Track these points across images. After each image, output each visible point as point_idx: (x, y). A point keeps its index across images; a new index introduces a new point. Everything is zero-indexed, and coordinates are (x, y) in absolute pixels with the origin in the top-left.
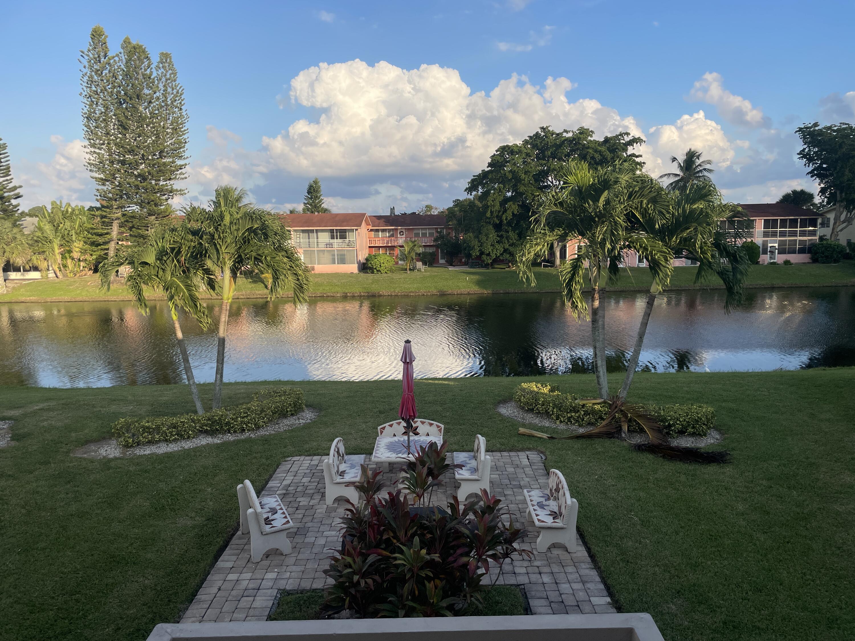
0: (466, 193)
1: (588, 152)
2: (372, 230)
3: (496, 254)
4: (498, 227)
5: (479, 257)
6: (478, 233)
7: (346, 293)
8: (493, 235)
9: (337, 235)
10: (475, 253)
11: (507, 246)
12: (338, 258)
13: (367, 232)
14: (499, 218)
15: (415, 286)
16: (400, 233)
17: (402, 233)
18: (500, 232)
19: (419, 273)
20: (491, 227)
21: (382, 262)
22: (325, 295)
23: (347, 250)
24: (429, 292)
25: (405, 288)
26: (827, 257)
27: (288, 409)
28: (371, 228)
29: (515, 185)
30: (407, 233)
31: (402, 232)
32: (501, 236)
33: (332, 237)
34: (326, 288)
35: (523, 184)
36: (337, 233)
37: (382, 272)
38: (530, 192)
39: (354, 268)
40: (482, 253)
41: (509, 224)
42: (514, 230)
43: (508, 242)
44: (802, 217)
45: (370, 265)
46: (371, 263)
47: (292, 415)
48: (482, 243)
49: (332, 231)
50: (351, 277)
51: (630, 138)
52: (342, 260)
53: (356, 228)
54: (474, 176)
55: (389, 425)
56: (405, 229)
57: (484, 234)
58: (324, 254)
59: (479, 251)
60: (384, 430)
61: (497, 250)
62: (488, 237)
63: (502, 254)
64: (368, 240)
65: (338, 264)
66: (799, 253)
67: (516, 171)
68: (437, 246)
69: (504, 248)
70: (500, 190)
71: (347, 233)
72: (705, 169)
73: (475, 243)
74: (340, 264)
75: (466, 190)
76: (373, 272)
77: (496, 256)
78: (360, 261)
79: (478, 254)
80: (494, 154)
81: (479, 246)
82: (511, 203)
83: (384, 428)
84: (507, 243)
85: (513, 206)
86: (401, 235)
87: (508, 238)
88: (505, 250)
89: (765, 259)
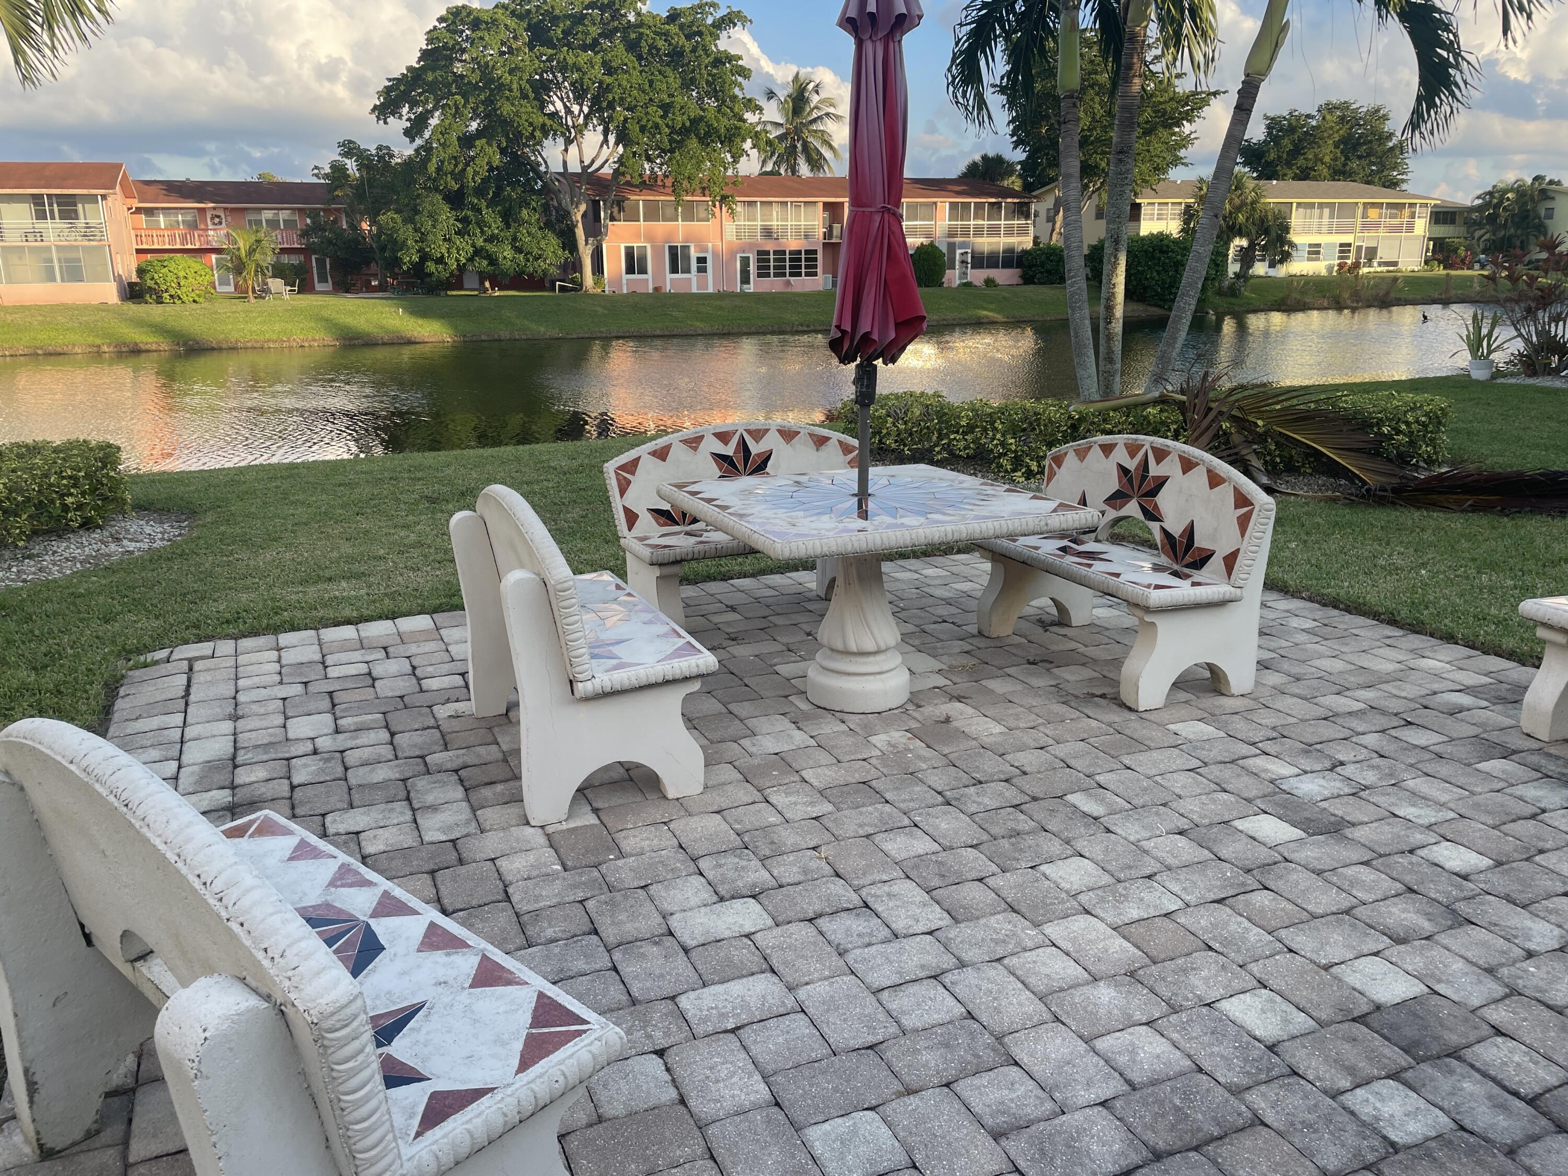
0: (374, 117)
1: (642, 34)
2: (139, 210)
3: (457, 260)
4: (455, 200)
5: (418, 269)
6: (412, 213)
7: (99, 346)
8: (447, 217)
9: (52, 211)
10: (410, 257)
11: (480, 242)
12: (61, 267)
13: (127, 214)
14: (459, 176)
15: (277, 327)
16: (212, 219)
17: (217, 220)
18: (462, 210)
19: (278, 302)
20: (440, 197)
21: (182, 274)
22: (40, 352)
23: (83, 247)
24: (314, 340)
25: (251, 332)
26: (1049, 272)
27: (70, 500)
28: (136, 204)
29: (489, 101)
30: (229, 219)
31: (218, 217)
32: (465, 221)
33: (41, 215)
34: (39, 336)
35: (508, 99)
36: (51, 205)
37: (185, 298)
38: (524, 117)
39: (109, 293)
40: (425, 257)
41: (480, 191)
42: (491, 204)
43: (482, 232)
44: (1009, 200)
45: (150, 283)
46: (152, 279)
47: (87, 525)
48: (423, 234)
49: (37, 200)
50: (104, 311)
51: (719, 14)
52: (73, 273)
53: (103, 192)
54: (389, 80)
55: (654, 454)
56: (225, 209)
57: (425, 213)
58: (20, 258)
59: (418, 251)
60: (633, 473)
61: (458, 250)
62: (436, 221)
63: (471, 260)
64: (133, 233)
65: (63, 280)
66: (1003, 267)
67: (491, 64)
68: (306, 251)
69: (473, 246)
70: (457, 108)
71: (80, 206)
72: (827, 114)
73: (406, 233)
74: (69, 281)
75: (373, 110)
76: (159, 301)
77: (458, 265)
78: (120, 276)
79: (415, 258)
80: (435, 27)
81: (416, 241)
82: (484, 141)
83: (632, 467)
84: (479, 235)
85: (489, 150)
86: (214, 224)
87: (481, 224)
88: (478, 252)
89: (953, 278)
